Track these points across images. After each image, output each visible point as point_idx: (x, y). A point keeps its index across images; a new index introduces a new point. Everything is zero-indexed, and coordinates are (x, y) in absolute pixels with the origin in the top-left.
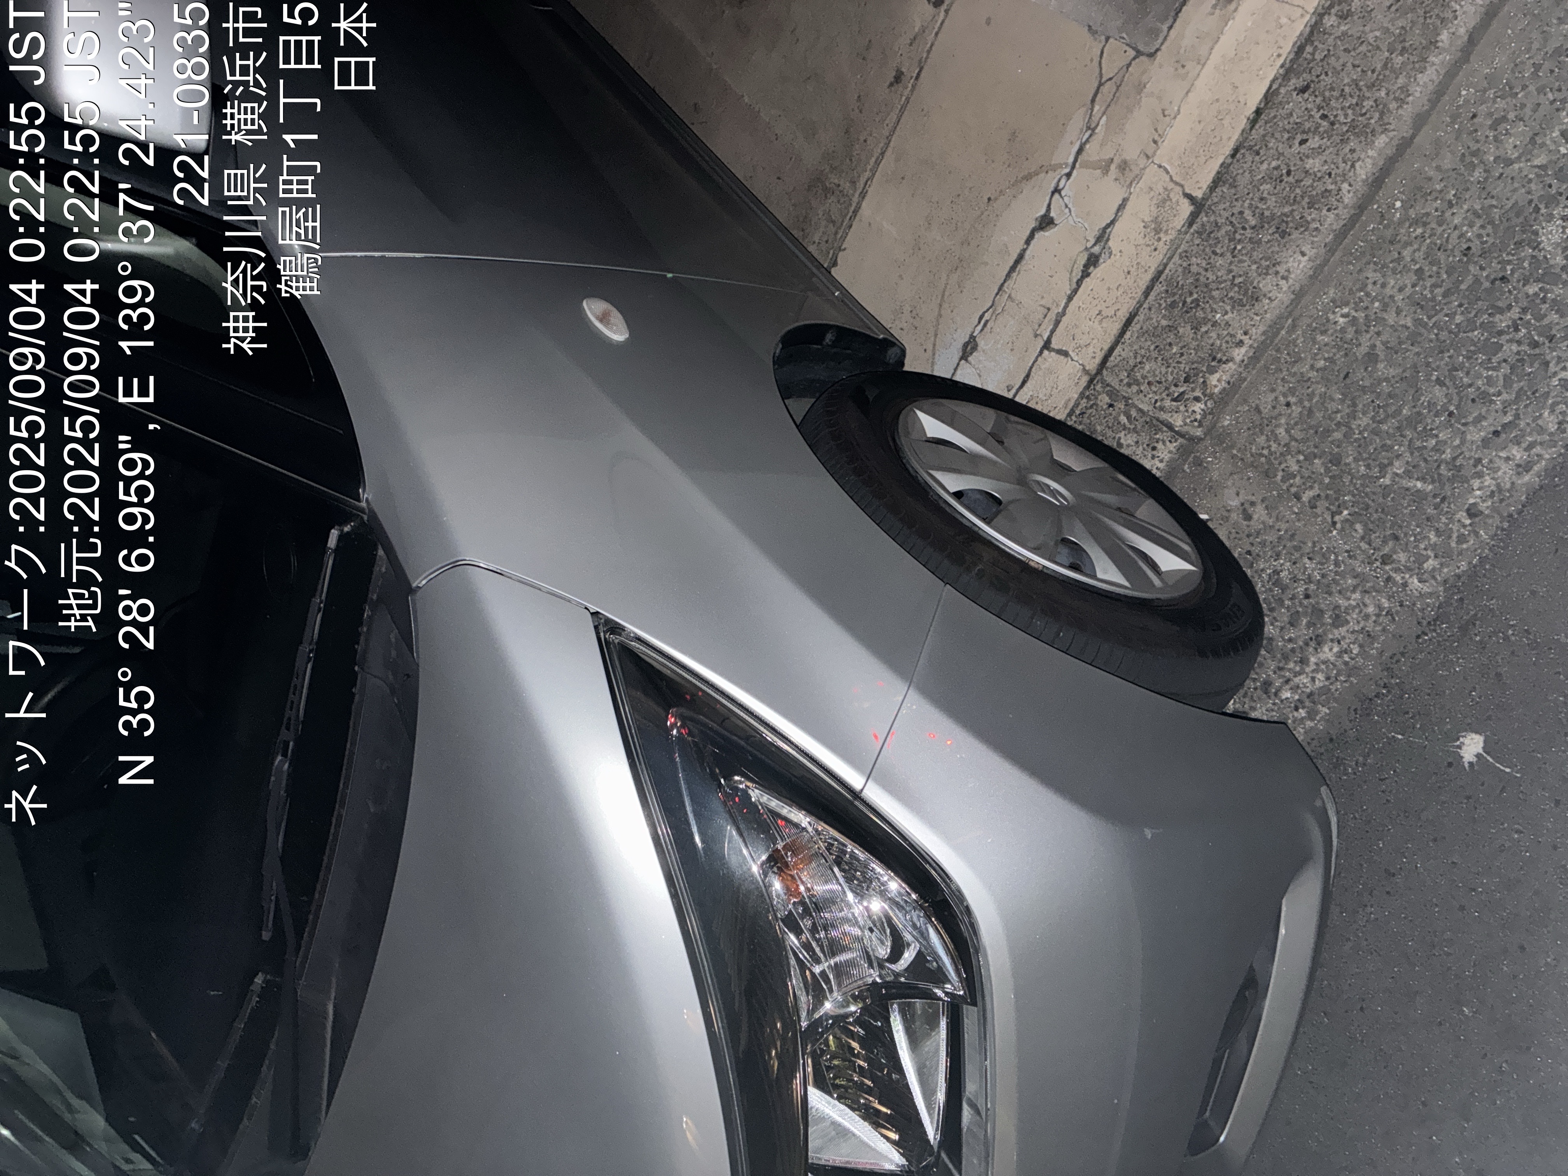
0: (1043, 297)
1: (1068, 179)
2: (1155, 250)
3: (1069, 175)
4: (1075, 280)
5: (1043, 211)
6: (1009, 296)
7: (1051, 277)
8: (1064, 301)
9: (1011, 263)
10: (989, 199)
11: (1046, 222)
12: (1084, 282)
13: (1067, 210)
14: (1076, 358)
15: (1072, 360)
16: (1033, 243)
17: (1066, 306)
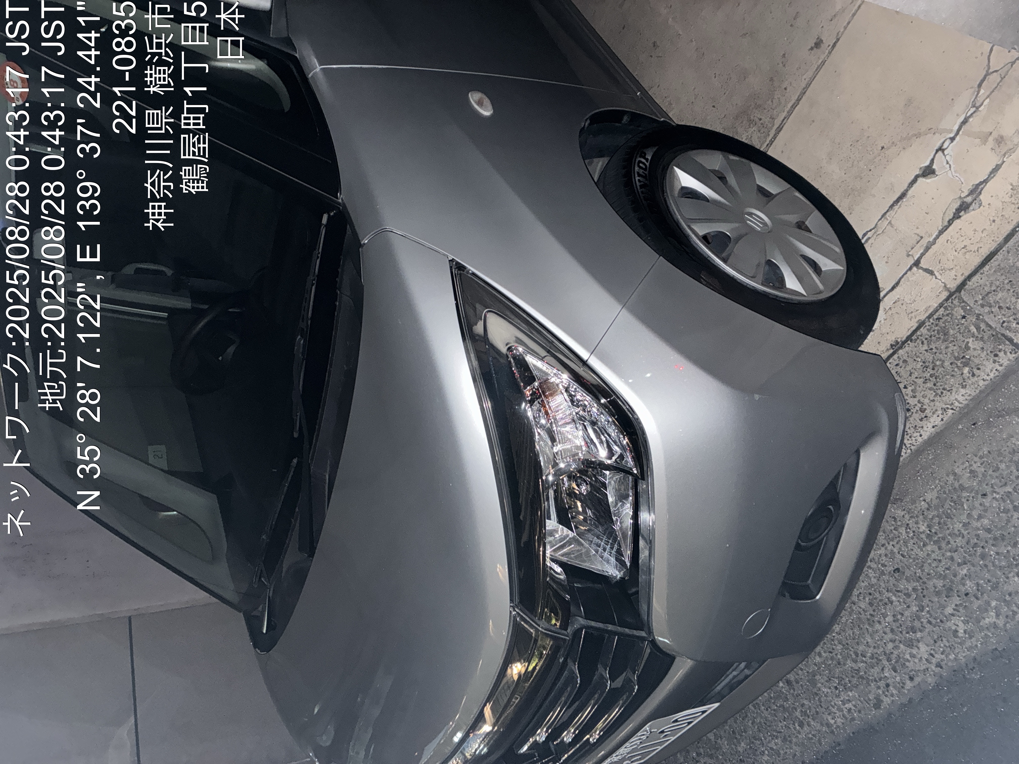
0: (917, 228)
1: (952, 142)
3: (952, 139)
4: (947, 220)
5: (927, 163)
6: (890, 223)
7: (927, 213)
8: (936, 233)
9: (895, 198)
10: (883, 148)
11: (928, 172)
12: (954, 222)
13: (948, 165)
14: (939, 277)
15: (936, 278)
16: (915, 186)
17: (938, 237)
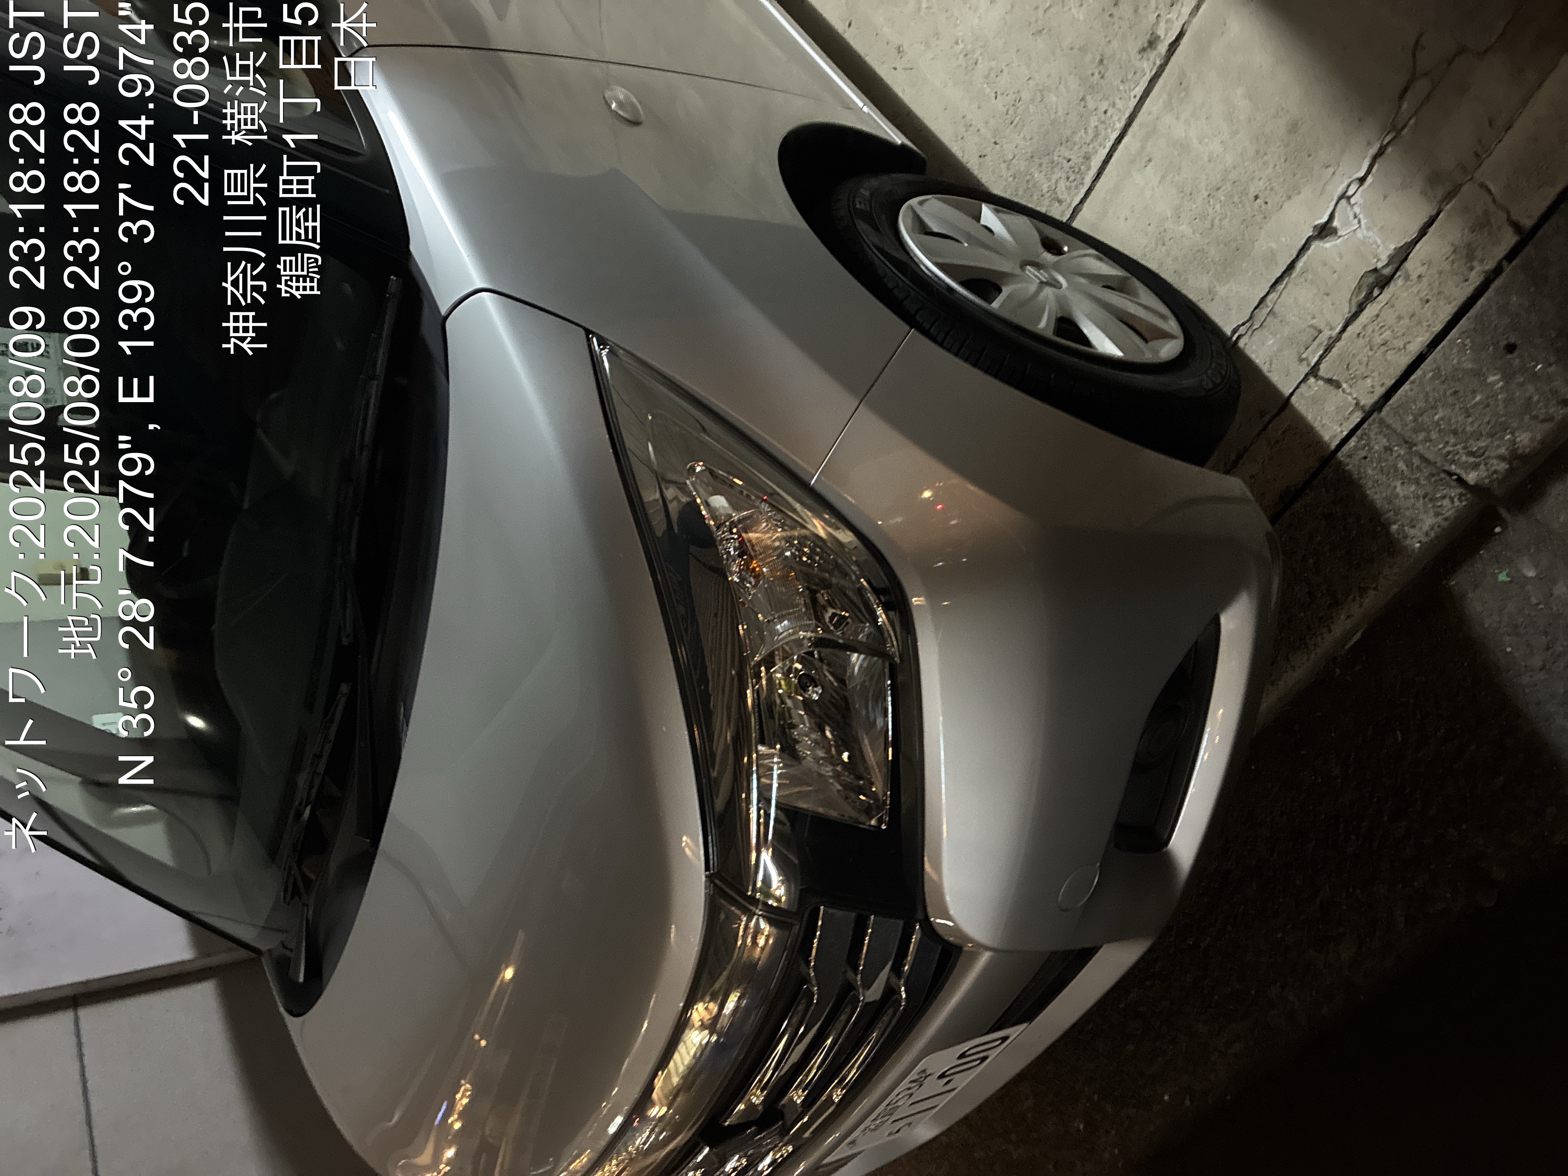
0: (1313, 318)
1: (1361, 185)
2: (1466, 280)
3: (1362, 180)
4: (1357, 304)
5: (1325, 218)
6: (1271, 312)
7: (1327, 295)
8: (1340, 326)
9: (1279, 274)
10: (1256, 197)
11: (1325, 231)
12: (1368, 305)
13: (1356, 221)
14: (1348, 391)
15: (1344, 391)
16: (1307, 253)
17: (1343, 330)
